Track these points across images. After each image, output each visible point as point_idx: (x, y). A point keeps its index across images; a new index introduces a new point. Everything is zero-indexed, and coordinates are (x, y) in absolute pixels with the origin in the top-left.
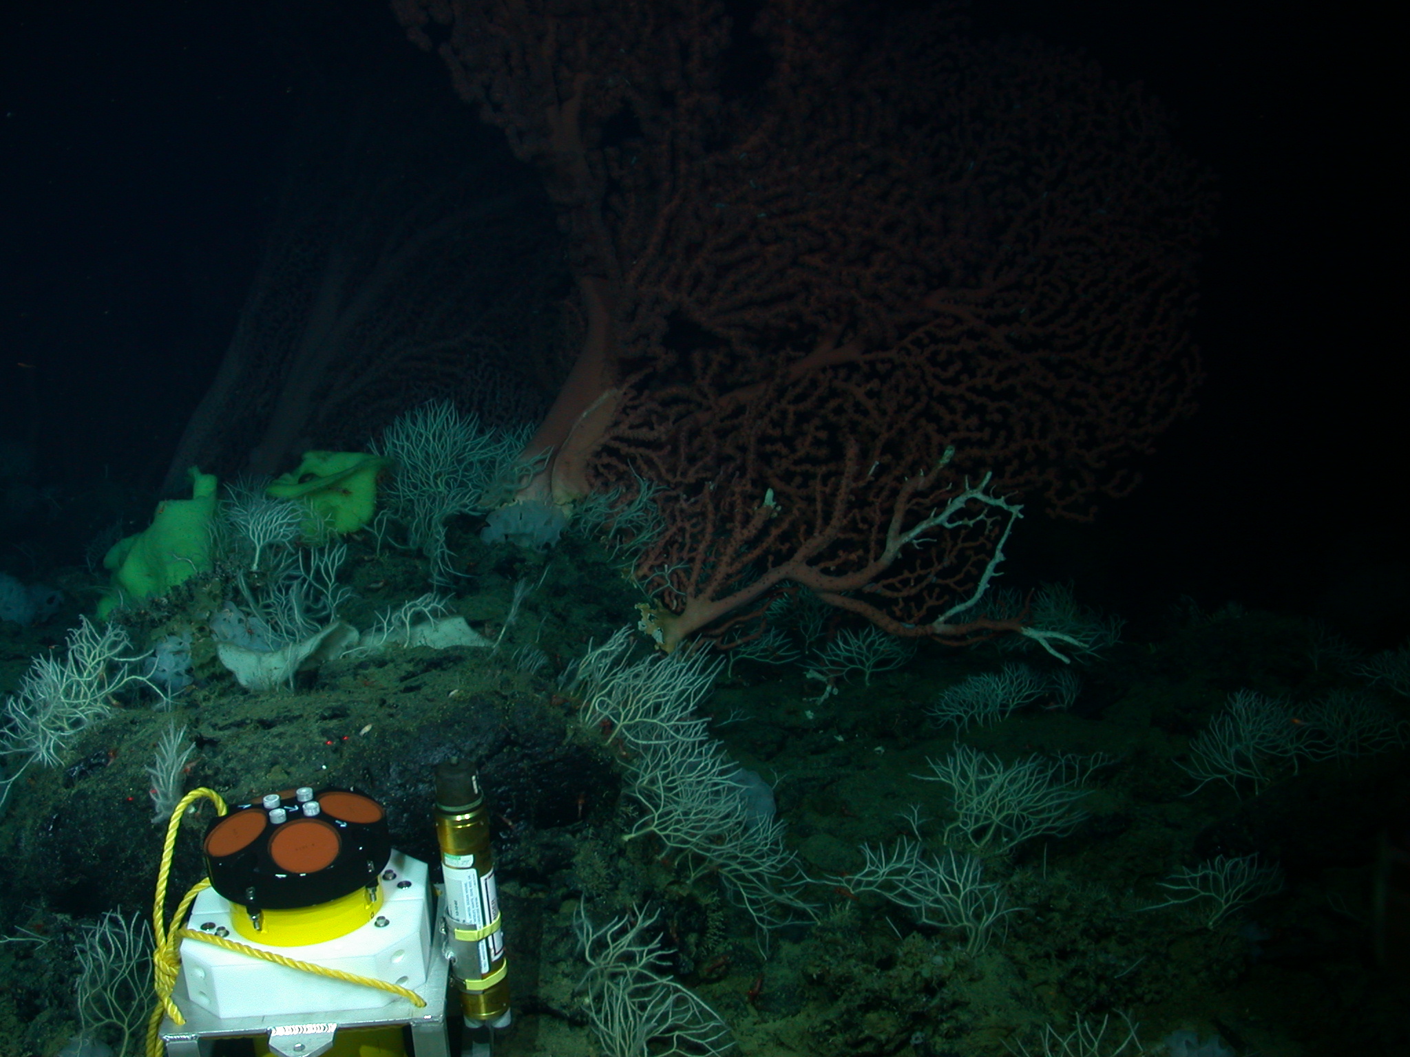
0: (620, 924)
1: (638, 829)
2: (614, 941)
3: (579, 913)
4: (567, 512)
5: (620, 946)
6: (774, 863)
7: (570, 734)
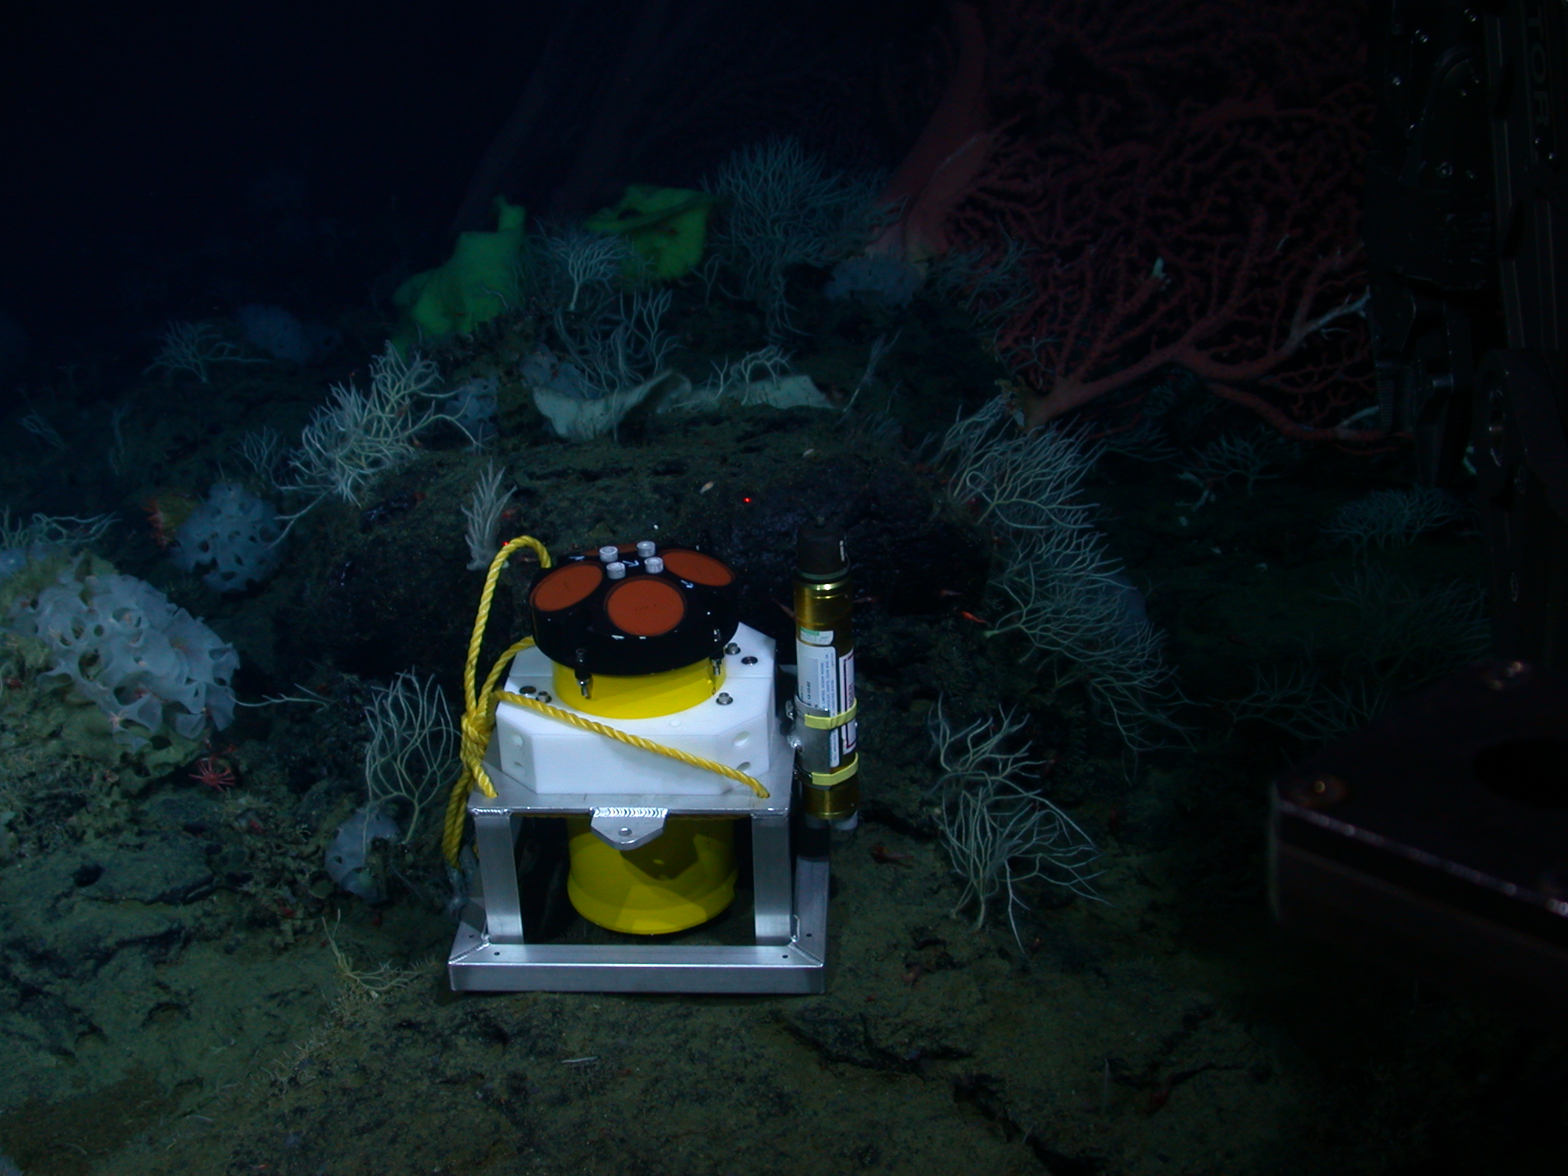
0: (983, 728)
1: (1002, 625)
2: (974, 745)
3: (935, 715)
4: (922, 271)
5: (980, 753)
6: (1150, 677)
7: (937, 510)
